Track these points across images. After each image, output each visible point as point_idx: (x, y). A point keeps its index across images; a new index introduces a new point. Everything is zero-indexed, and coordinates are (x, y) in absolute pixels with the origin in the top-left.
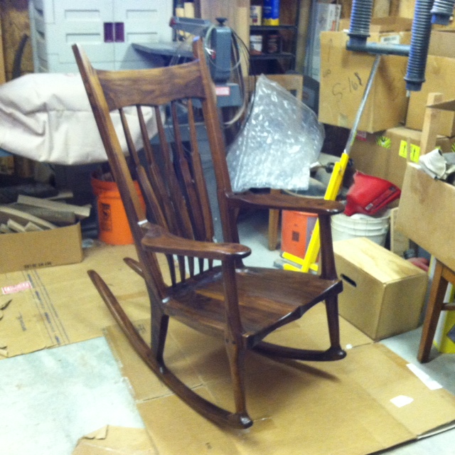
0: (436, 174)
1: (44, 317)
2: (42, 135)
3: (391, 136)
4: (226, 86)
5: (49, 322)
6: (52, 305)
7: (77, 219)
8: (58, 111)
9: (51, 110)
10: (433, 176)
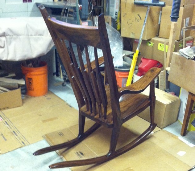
0: (188, 56)
1: (13, 133)
2: (3, 47)
3: (154, 41)
4: (86, 22)
5: (17, 135)
6: (15, 127)
7: (19, 86)
8: (10, 36)
9: (7, 35)
10: (188, 58)
